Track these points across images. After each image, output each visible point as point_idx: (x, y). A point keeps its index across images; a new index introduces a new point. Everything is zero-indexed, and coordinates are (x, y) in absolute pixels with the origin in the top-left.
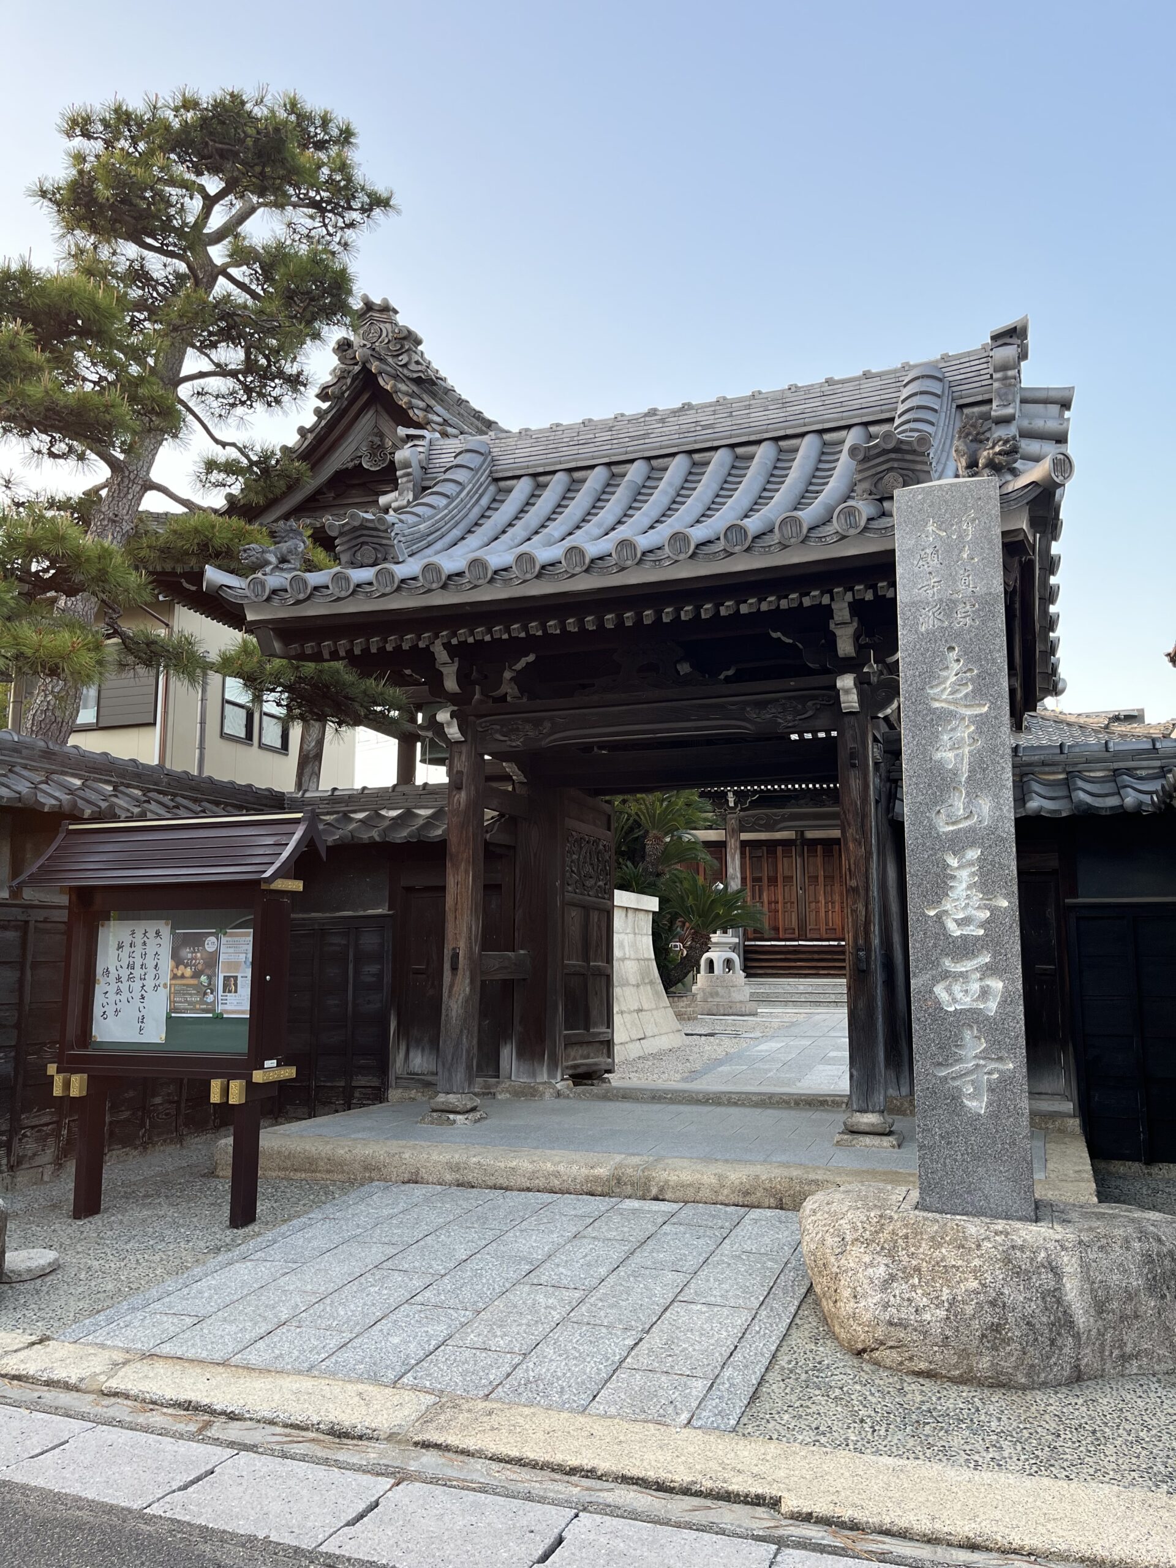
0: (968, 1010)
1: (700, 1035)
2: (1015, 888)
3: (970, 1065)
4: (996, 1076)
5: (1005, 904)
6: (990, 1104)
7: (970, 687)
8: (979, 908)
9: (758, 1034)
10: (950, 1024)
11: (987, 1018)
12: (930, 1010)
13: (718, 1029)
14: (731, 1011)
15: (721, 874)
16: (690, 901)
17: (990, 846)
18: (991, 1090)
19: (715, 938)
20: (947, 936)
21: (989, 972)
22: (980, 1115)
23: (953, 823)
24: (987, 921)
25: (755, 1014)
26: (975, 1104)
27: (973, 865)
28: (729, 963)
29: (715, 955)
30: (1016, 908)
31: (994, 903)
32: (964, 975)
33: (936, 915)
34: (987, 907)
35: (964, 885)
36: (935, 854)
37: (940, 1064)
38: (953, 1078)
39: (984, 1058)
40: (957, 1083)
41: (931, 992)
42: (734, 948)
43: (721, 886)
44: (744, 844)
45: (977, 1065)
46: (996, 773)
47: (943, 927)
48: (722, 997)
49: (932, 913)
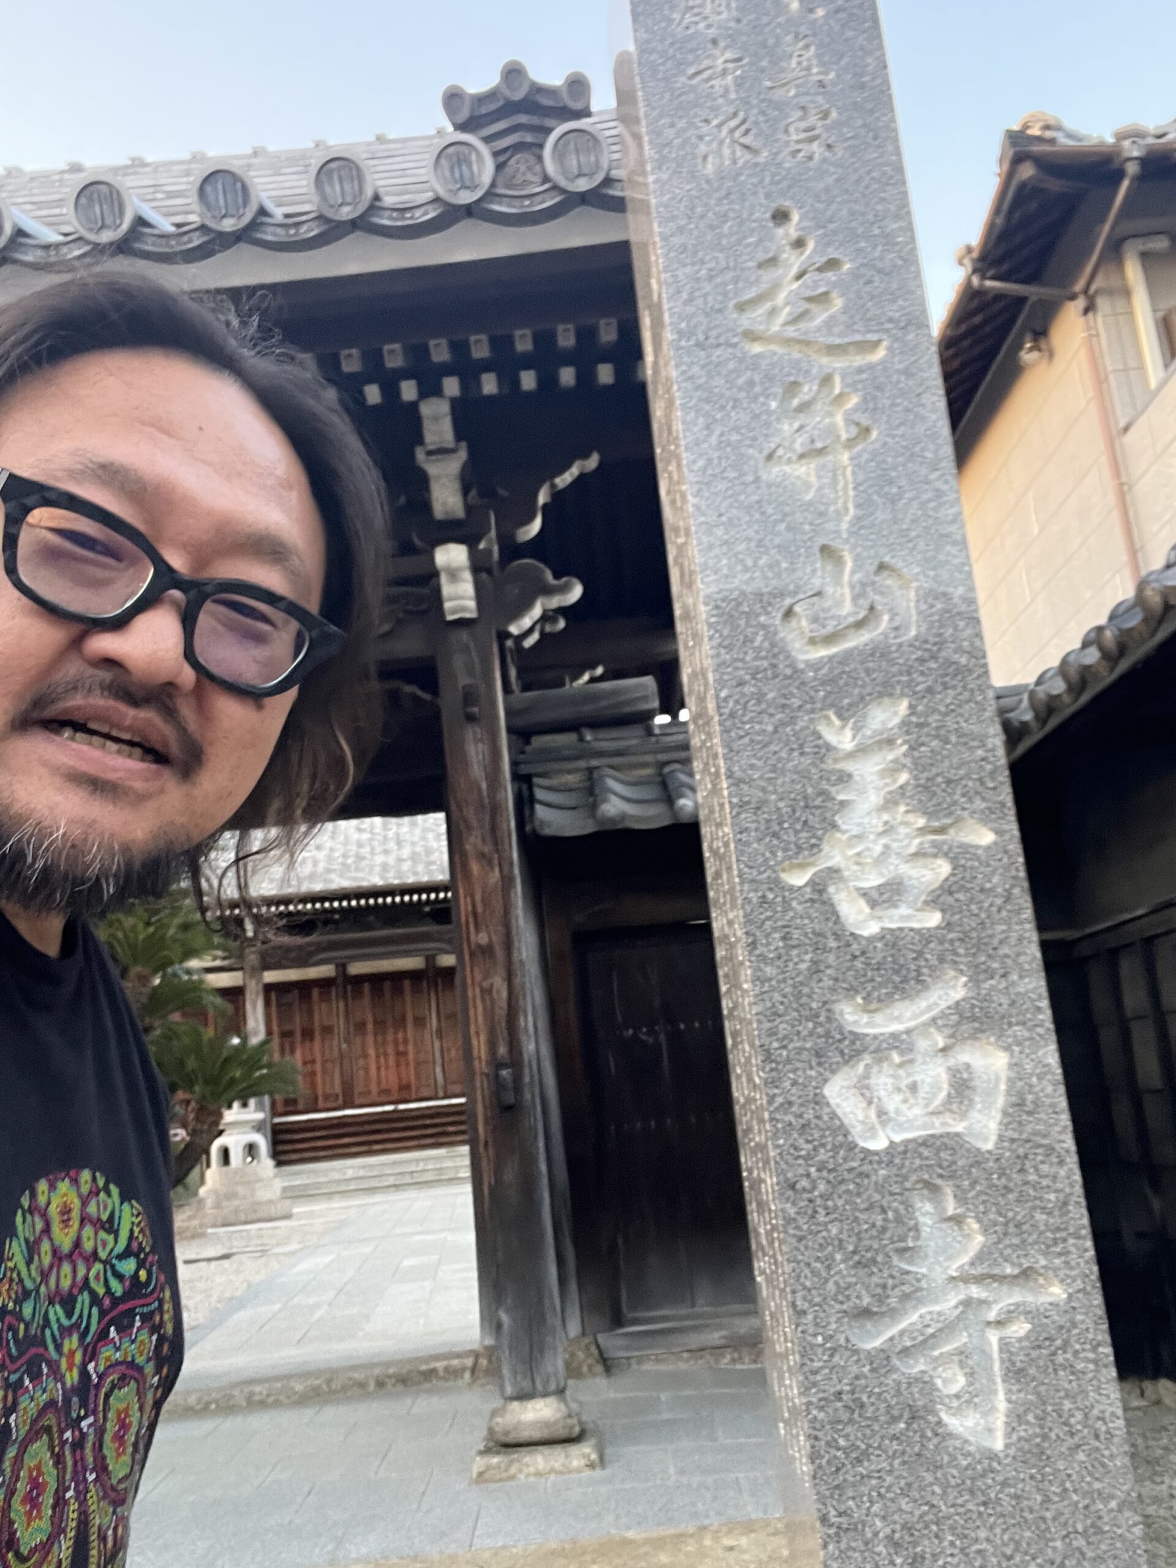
0: (925, 1142)
1: (209, 1260)
2: (1006, 795)
3: (949, 1303)
4: (1020, 1329)
5: (985, 837)
6: (1016, 1418)
7: (838, 303)
8: (919, 854)
9: (294, 1246)
10: (880, 1188)
11: (978, 1159)
12: (822, 1155)
13: (237, 1245)
14: (254, 1217)
15: (237, 1023)
16: (191, 1064)
17: (930, 690)
18: (1015, 1374)
19: (233, 1114)
20: (845, 939)
21: (966, 1027)
22: (993, 1456)
23: (829, 639)
24: (947, 888)
25: (288, 1216)
26: (970, 1422)
27: (890, 742)
28: (251, 1149)
29: (233, 1140)
30: (1016, 847)
31: (953, 836)
32: (899, 1043)
33: (812, 882)
34: (939, 851)
35: (874, 798)
36: (793, 720)
37: (866, 1313)
38: (905, 1352)
39: (979, 1280)
40: (918, 1366)
41: (819, 1100)
42: (259, 1127)
43: (236, 1041)
44: (269, 988)
45: (967, 1303)
46: (923, 505)
47: (832, 913)
48: (244, 1198)
49: (798, 879)
